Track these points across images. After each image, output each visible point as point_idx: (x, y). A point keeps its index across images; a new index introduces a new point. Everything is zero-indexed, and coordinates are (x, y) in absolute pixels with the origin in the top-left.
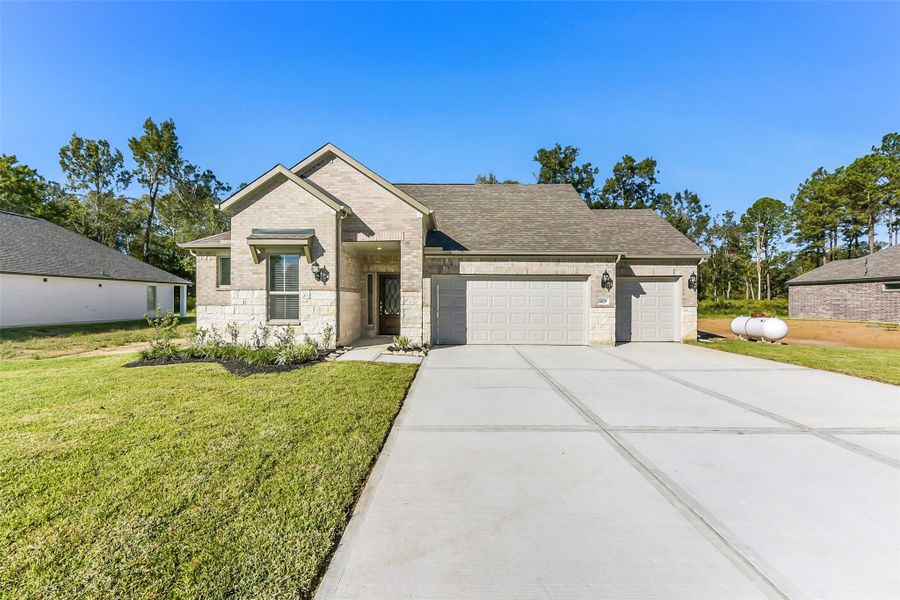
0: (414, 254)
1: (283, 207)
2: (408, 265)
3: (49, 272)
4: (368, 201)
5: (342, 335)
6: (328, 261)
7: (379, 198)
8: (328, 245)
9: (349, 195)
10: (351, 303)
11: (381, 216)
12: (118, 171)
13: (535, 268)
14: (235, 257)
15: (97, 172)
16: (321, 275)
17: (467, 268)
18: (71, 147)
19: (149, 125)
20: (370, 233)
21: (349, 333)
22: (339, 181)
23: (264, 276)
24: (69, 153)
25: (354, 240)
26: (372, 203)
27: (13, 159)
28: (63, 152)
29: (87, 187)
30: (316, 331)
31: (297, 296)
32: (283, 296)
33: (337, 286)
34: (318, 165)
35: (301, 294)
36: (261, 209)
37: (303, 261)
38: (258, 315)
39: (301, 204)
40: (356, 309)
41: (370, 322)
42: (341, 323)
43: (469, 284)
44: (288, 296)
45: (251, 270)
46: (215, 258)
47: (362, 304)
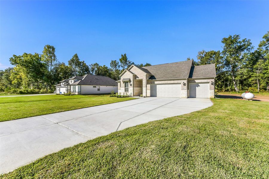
0: (145, 81)
1: (126, 75)
2: (144, 83)
4: (139, 72)
8: (132, 80)
10: (138, 89)
11: (140, 75)
12: (118, 65)
13: (169, 82)
14: (121, 83)
15: (115, 66)
16: (131, 85)
17: (156, 83)
19: (122, 55)
20: (138, 78)
25: (136, 79)
27: (105, 66)
28: (111, 64)
29: (114, 69)
32: (127, 88)
33: (133, 87)
34: (131, 69)
35: (129, 88)
36: (124, 76)
37: (129, 83)
38: (124, 91)
45: (123, 85)
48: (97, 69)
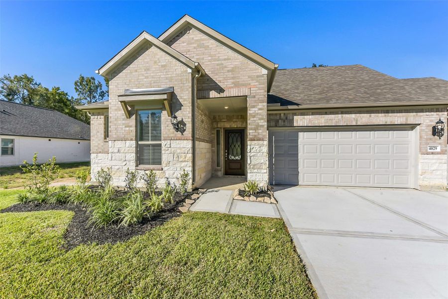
0: (260, 107)
1: (148, 69)
2: (254, 117)
3: (52, 136)
4: (219, 62)
5: (197, 178)
6: (185, 114)
7: (228, 59)
8: (185, 100)
9: (203, 59)
10: (204, 151)
11: (230, 75)
12: (99, 91)
14: (112, 114)
15: (90, 92)
16: (179, 127)
17: (300, 121)
18: (79, 81)
20: (220, 90)
21: (203, 175)
22: (195, 48)
23: (133, 129)
24: (79, 84)
25: (207, 97)
26: (222, 64)
28: (76, 83)
29: (86, 99)
30: (175, 176)
31: (160, 145)
32: (149, 145)
33: (193, 136)
34: (178, 36)
35: (163, 143)
36: (131, 73)
37: (165, 115)
38: (130, 161)
39: (163, 66)
40: (208, 155)
41: (218, 165)
42: (197, 168)
43: (301, 134)
44: (154, 145)
45: (123, 124)
46: (103, 116)
47: (213, 152)
48: (26, 93)
